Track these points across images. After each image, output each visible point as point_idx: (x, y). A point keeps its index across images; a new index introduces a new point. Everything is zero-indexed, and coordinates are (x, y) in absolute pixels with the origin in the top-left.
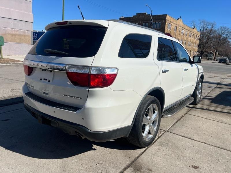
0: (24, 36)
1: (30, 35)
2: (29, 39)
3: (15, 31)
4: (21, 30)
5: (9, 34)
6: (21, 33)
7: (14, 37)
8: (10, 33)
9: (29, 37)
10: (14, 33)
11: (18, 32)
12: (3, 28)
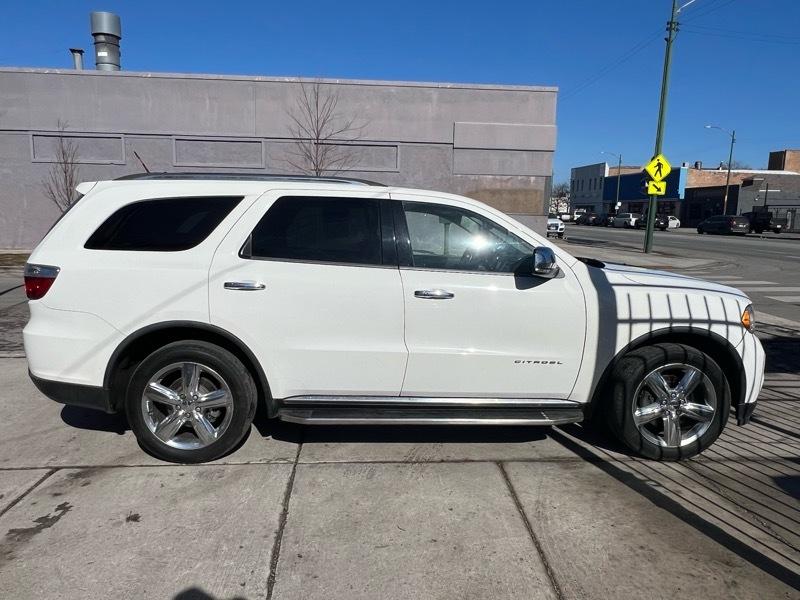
0: (526, 192)
1: (543, 189)
2: (538, 199)
3: (501, 181)
4: (520, 178)
5: (485, 190)
6: (519, 186)
7: (497, 196)
8: (488, 187)
9: (539, 193)
10: (498, 186)
11: (509, 184)
12: (473, 177)
